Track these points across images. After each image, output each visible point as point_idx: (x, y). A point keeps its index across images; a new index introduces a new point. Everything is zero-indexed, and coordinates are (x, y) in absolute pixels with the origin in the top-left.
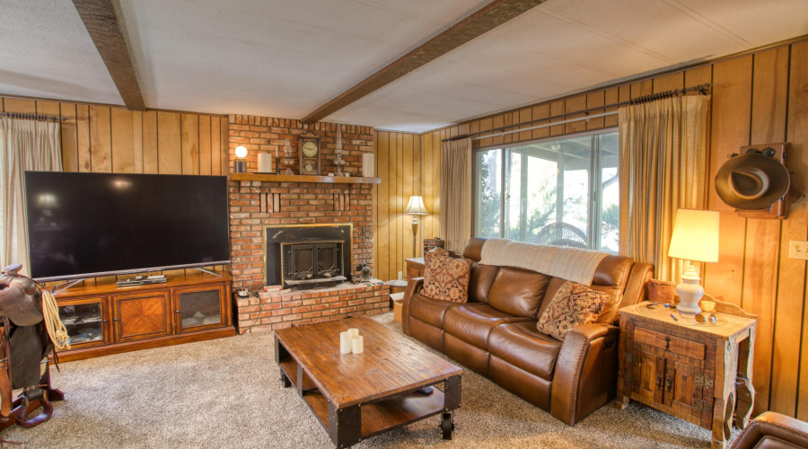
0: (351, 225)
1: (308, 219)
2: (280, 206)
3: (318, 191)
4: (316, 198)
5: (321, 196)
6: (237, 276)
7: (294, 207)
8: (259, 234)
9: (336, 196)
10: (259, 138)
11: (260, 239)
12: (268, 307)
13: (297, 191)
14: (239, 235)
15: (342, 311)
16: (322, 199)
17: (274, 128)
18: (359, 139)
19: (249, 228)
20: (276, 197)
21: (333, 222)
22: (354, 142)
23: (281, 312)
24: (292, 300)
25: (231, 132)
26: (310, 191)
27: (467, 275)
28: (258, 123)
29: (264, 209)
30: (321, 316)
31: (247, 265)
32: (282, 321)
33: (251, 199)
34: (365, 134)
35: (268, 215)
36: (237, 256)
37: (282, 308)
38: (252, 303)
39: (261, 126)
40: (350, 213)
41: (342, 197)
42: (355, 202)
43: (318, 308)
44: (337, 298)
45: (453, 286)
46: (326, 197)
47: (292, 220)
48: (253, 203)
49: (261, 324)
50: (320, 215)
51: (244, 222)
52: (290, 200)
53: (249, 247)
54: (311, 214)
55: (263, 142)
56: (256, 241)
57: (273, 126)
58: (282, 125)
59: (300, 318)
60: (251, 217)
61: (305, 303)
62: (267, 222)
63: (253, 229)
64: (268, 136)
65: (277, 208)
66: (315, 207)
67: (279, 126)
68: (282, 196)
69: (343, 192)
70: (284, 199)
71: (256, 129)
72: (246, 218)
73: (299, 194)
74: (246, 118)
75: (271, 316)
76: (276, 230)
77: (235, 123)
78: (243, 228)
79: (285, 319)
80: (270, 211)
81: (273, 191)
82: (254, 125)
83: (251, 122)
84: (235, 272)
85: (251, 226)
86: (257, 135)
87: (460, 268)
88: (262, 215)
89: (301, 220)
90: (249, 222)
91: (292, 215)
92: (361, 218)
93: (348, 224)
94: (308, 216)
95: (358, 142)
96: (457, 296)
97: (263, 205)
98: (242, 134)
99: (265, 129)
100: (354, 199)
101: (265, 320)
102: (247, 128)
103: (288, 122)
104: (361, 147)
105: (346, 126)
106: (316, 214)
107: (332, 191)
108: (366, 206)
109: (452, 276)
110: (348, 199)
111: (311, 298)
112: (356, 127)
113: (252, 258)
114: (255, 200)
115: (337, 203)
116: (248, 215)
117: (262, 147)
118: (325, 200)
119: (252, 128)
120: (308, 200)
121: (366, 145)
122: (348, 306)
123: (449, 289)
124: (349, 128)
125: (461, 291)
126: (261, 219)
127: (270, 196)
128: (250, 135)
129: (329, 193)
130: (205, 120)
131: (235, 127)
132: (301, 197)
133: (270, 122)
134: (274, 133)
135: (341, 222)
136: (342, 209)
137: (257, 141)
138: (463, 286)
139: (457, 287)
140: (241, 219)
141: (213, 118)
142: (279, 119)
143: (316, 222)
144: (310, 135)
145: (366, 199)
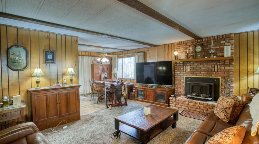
0: (220, 78)
1: (200, 74)
2: (190, 70)
3: (205, 64)
4: (204, 67)
5: (206, 66)
6: (176, 91)
7: (195, 70)
8: (183, 78)
9: (213, 66)
10: (183, 48)
11: (183, 80)
12: (178, 102)
13: (196, 64)
14: (177, 78)
15: (205, 111)
16: (206, 67)
17: (187, 44)
18: (225, 40)
19: (180, 76)
20: (189, 67)
21: (211, 76)
22: (222, 42)
23: (182, 104)
24: (185, 101)
25: (175, 48)
26: (201, 64)
27: (231, 108)
28: (182, 43)
29: (185, 71)
30: (196, 110)
31: (179, 88)
32: (182, 108)
33: (181, 67)
34: (228, 37)
35: (186, 73)
36: (176, 85)
37: (182, 103)
38: (173, 99)
39: (183, 44)
40: (220, 73)
41: (216, 66)
42: (223, 68)
43: (194, 107)
44: (203, 106)
45: (222, 111)
46: (208, 66)
47: (194, 75)
48: (181, 68)
49: (175, 106)
50: (205, 73)
51: (179, 74)
52: (193, 68)
53: (180, 82)
54: (201, 73)
55: (184, 49)
56: (182, 80)
57: (187, 43)
58: (190, 42)
59: (188, 108)
60: (181, 73)
61: (190, 104)
62: (186, 75)
63: (181, 77)
64: (186, 47)
65: (189, 70)
66: (203, 70)
67: (189, 43)
68: (191, 66)
69: (216, 64)
70: (192, 67)
71: (182, 45)
72: (179, 73)
73: (197, 66)
74: (179, 43)
75: (178, 105)
76: (188, 78)
77: (176, 45)
78: (178, 76)
79: (183, 107)
80: (187, 71)
81: (188, 64)
82: (181, 44)
83: (181, 43)
84: (176, 89)
85: (181, 76)
86: (182, 47)
87: (228, 104)
88: (184, 72)
89: (198, 75)
90: (180, 74)
91: (194, 73)
92: (226, 75)
93: (219, 77)
94: (200, 73)
95: (224, 42)
96: (223, 118)
97: (185, 69)
98: (178, 48)
99: (184, 45)
100: (222, 67)
101: (176, 105)
102: (179, 45)
103: (192, 41)
104: (226, 44)
105: (217, 36)
106: (204, 73)
107: (211, 64)
108: (229, 70)
109: (223, 106)
110: (219, 67)
111: (192, 103)
112: (223, 35)
113: (181, 86)
114: (182, 68)
115: (213, 69)
116: (180, 72)
117: (184, 50)
118: (208, 67)
119: (181, 45)
120: (200, 67)
121: (229, 42)
122: (207, 110)
123: (220, 112)
124: (219, 37)
125: (225, 115)
126: (184, 74)
127: (187, 66)
128: (180, 47)
129: (210, 65)
130: (170, 45)
131: (176, 46)
132: (198, 66)
133: (186, 42)
134: (188, 45)
135: (216, 76)
136: (216, 71)
137: (182, 49)
138: (227, 114)
139: (224, 113)
140: (178, 74)
141: (172, 44)
142: (189, 40)
143: (204, 76)
144: (198, 44)
145: (229, 66)
